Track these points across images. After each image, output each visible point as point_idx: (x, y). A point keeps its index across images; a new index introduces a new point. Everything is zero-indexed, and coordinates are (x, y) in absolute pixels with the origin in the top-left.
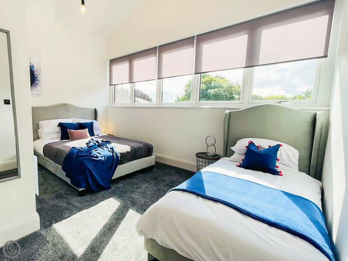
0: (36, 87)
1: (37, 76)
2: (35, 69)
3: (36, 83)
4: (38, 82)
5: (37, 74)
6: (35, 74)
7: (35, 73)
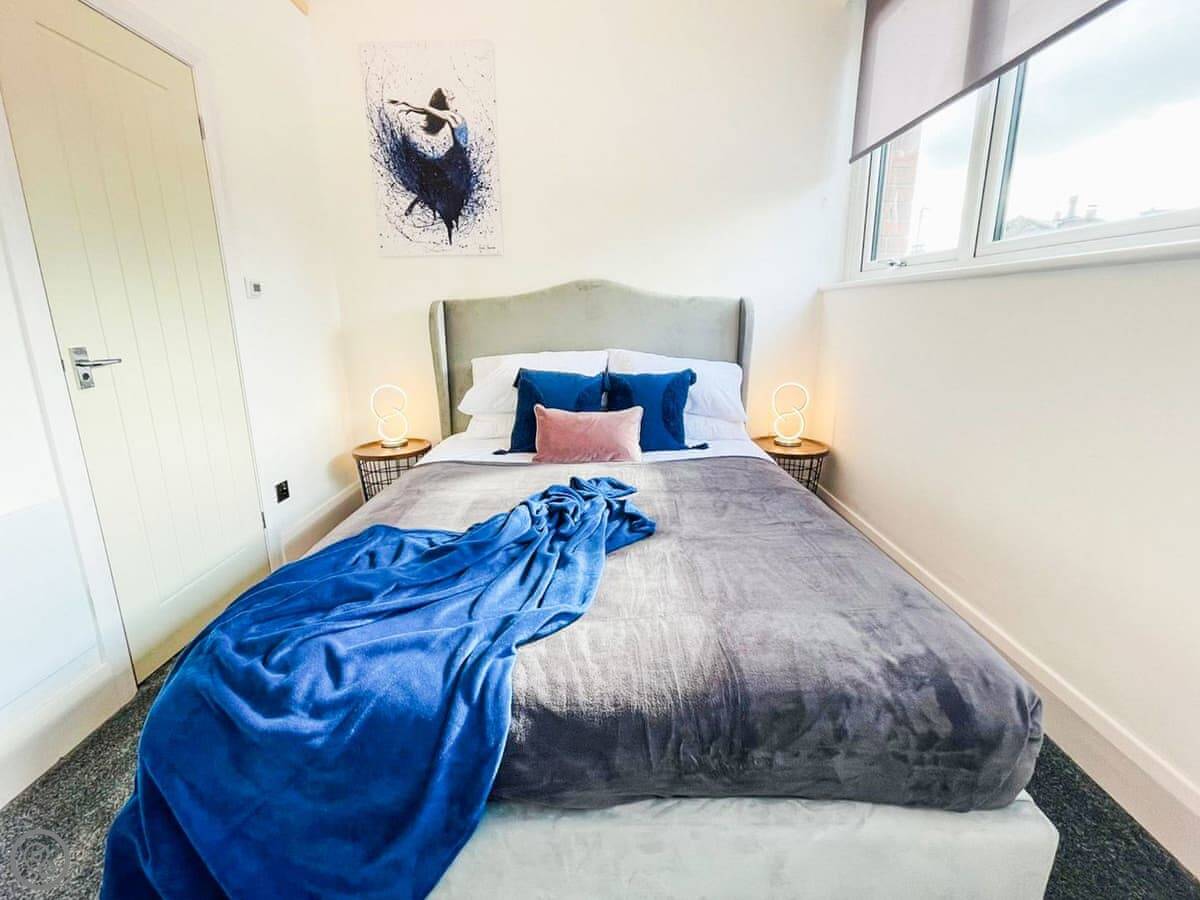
0: (476, 215)
1: (480, 170)
2: (470, 137)
3: (476, 202)
4: (483, 192)
5: (480, 159)
6: (471, 159)
7: (473, 155)
